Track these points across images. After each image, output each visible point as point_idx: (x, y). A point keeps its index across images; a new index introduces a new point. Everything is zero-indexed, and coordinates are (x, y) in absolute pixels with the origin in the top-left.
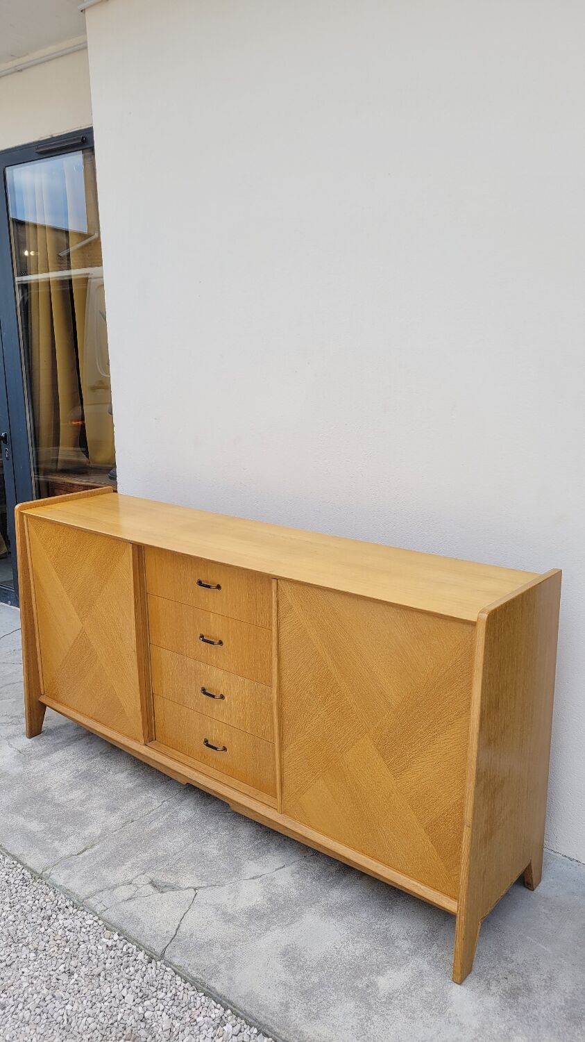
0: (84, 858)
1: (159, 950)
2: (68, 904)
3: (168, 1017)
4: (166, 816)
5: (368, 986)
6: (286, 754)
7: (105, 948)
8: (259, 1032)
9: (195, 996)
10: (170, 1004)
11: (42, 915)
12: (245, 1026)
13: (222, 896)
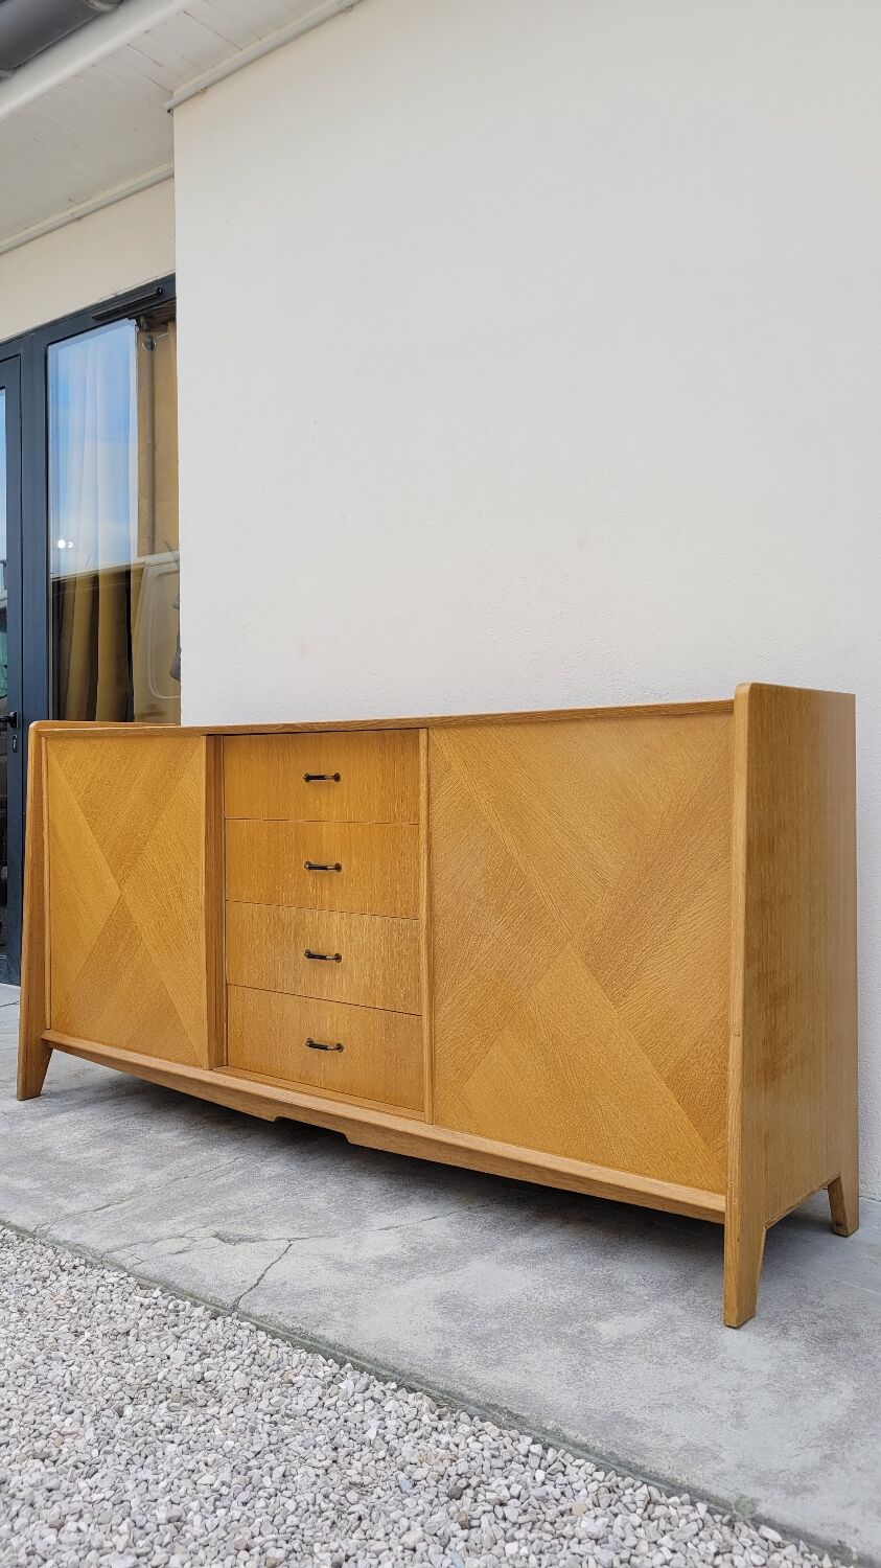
1: (229, 1301)
2: (77, 1262)
3: (243, 1375)
4: (242, 1172)
5: (582, 1332)
7: (137, 1307)
9: (291, 1353)
10: (247, 1362)
11: (34, 1276)
13: (339, 1247)
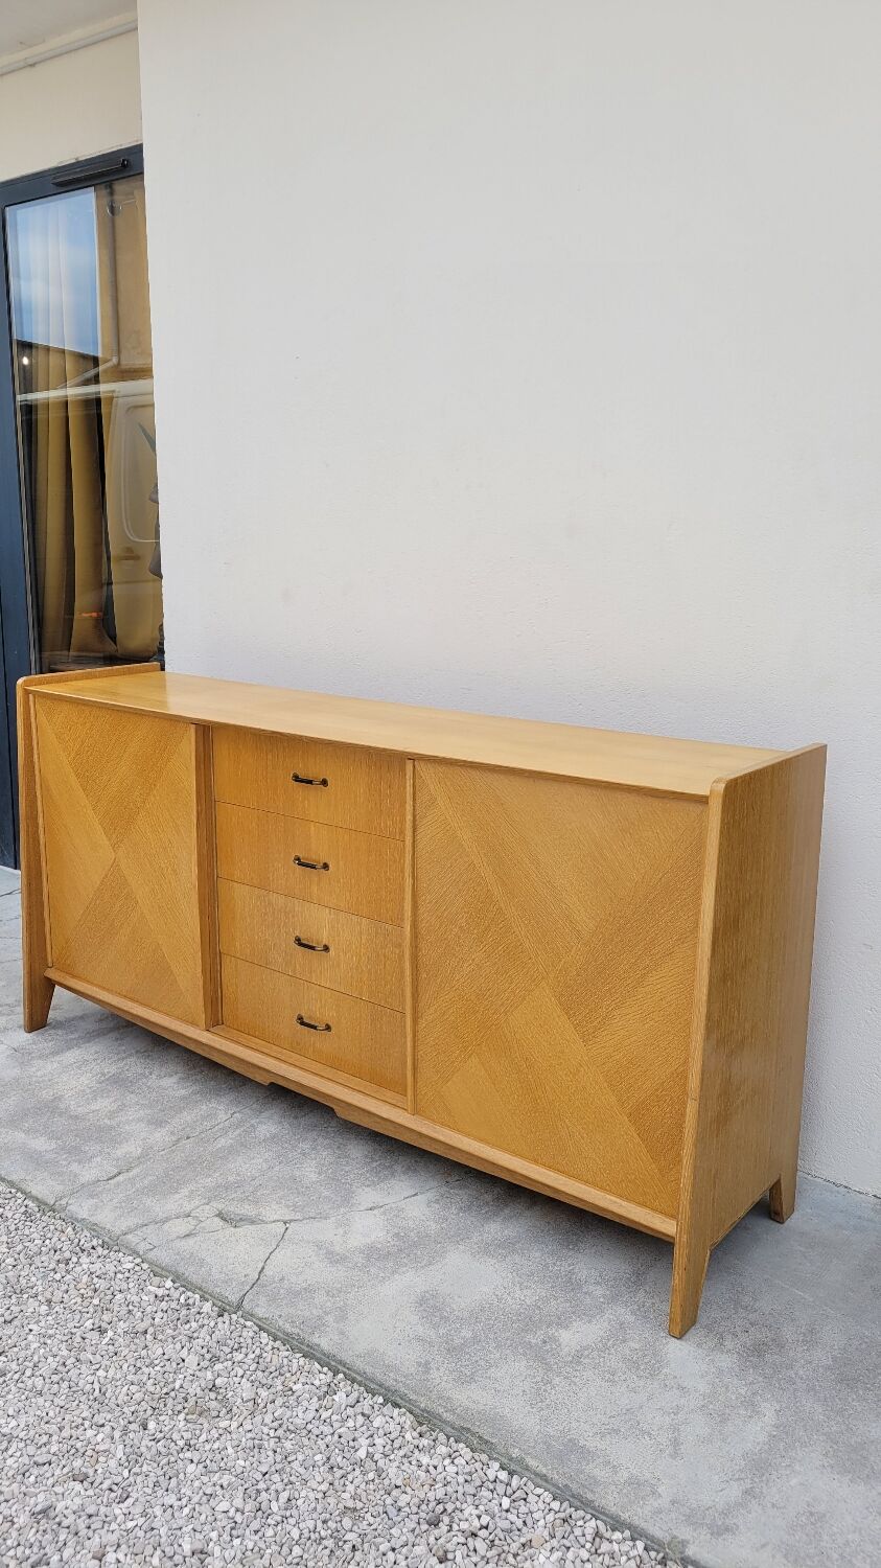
0: (118, 1184)
1: (234, 1298)
2: (95, 1243)
3: (249, 1384)
4: (238, 1132)
5: (545, 1342)
6: (422, 1023)
7: (152, 1298)
8: (386, 1401)
9: (290, 1358)
10: (252, 1368)
11: (57, 1257)
12: (365, 1395)
13: (326, 1231)
